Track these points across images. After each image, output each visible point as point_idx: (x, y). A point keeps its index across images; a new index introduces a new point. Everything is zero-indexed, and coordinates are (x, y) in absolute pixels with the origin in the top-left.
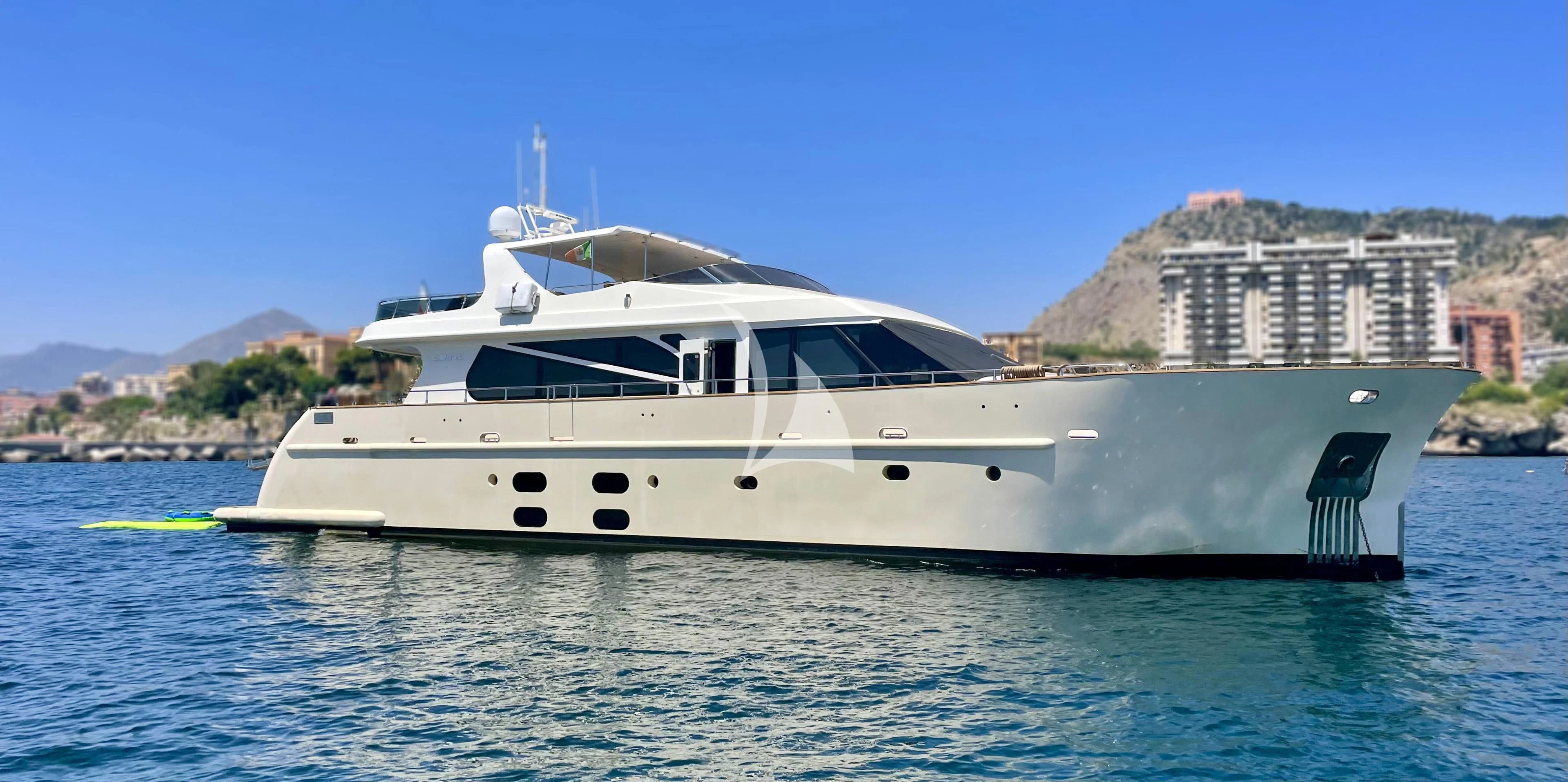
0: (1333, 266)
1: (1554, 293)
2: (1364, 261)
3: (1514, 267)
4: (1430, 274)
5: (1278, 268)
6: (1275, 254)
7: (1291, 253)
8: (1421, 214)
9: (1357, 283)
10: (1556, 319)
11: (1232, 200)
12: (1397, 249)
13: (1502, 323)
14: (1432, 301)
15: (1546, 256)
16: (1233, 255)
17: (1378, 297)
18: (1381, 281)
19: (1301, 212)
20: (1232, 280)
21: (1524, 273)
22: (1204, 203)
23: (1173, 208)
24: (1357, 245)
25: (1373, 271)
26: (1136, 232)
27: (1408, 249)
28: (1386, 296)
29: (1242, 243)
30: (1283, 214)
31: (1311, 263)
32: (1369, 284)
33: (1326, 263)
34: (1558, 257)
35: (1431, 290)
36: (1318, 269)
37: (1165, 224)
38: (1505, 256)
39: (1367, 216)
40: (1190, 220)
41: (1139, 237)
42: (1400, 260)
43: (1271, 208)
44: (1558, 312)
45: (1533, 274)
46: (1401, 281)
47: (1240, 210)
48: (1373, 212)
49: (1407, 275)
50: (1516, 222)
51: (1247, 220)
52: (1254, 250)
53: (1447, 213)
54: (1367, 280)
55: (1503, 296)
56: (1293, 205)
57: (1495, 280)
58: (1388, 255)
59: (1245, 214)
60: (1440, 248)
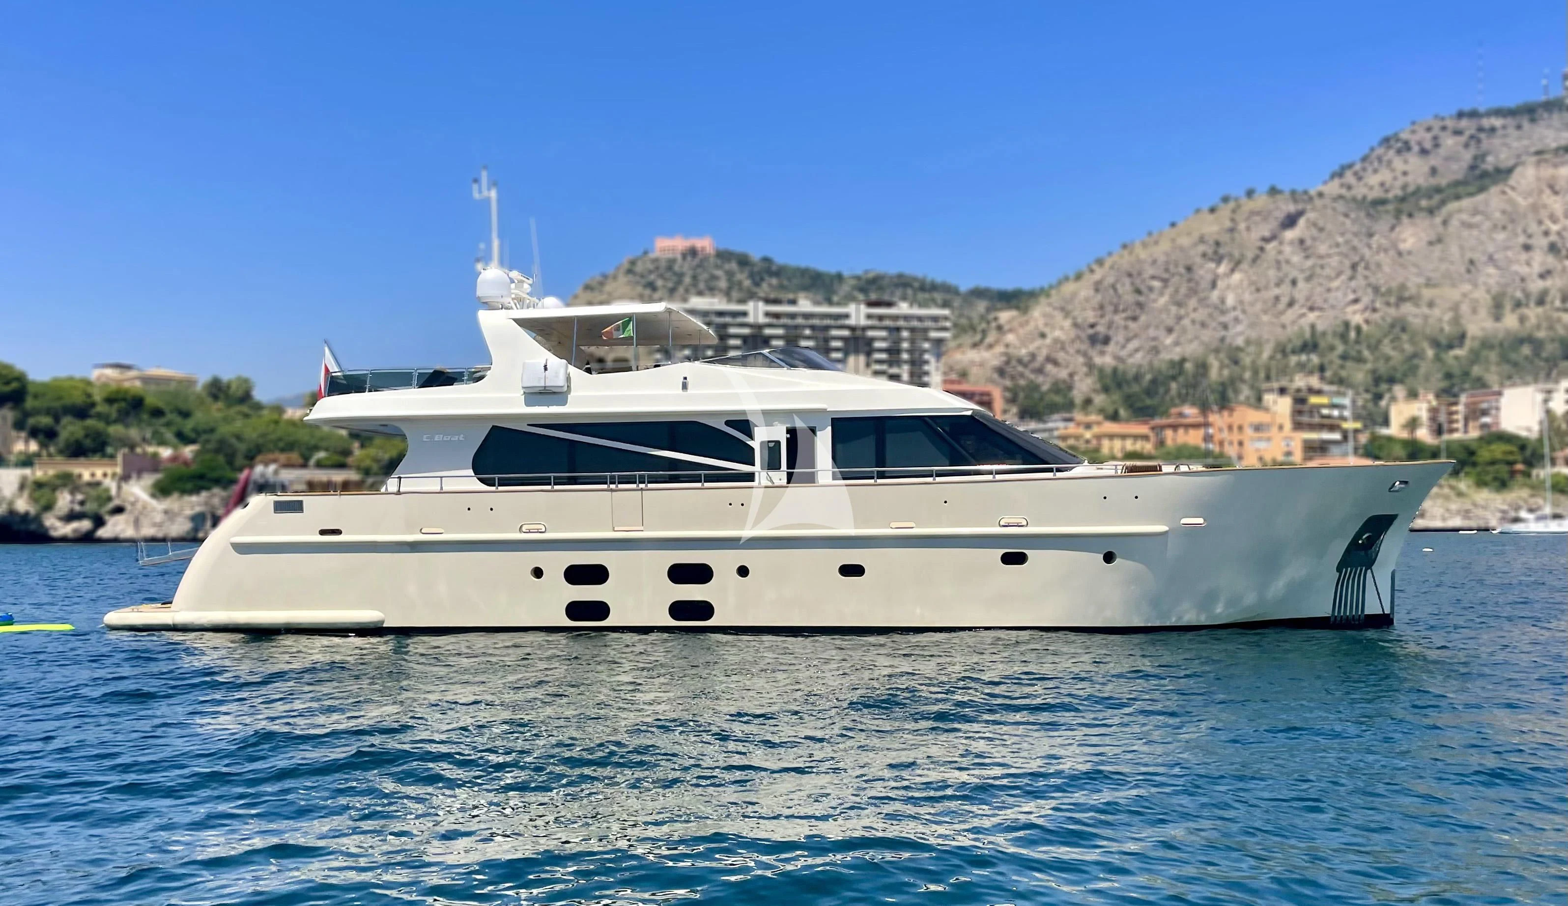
0: (834, 333)
1: (1020, 369)
2: (864, 329)
3: (982, 341)
4: (926, 345)
5: (780, 332)
6: (777, 316)
7: (793, 316)
8: (891, 278)
9: (857, 352)
10: (1021, 395)
11: (703, 249)
12: (896, 318)
13: (985, 398)
14: (927, 373)
15: (1011, 330)
16: (735, 314)
17: (877, 367)
18: (881, 350)
19: (774, 268)
20: (733, 342)
21: (990, 346)
22: (673, 250)
23: (639, 253)
24: (858, 311)
25: (873, 339)
26: (599, 278)
27: (907, 318)
28: (884, 367)
29: (742, 301)
30: (756, 269)
31: (813, 328)
32: (868, 353)
33: (827, 328)
34: (1021, 331)
35: (927, 362)
36: (820, 335)
37: (630, 271)
38: (973, 328)
39: (839, 277)
40: (657, 268)
41: (602, 284)
42: (898, 329)
43: (743, 261)
44: (1023, 389)
45: (999, 349)
46: (898, 351)
47: (712, 260)
48: (846, 273)
49: (905, 345)
50: (978, 293)
51: (719, 273)
52: (756, 309)
53: (915, 279)
54: (867, 349)
55: (974, 371)
56: (766, 260)
57: (963, 353)
58: (887, 323)
59: (717, 267)
60: (935, 319)
